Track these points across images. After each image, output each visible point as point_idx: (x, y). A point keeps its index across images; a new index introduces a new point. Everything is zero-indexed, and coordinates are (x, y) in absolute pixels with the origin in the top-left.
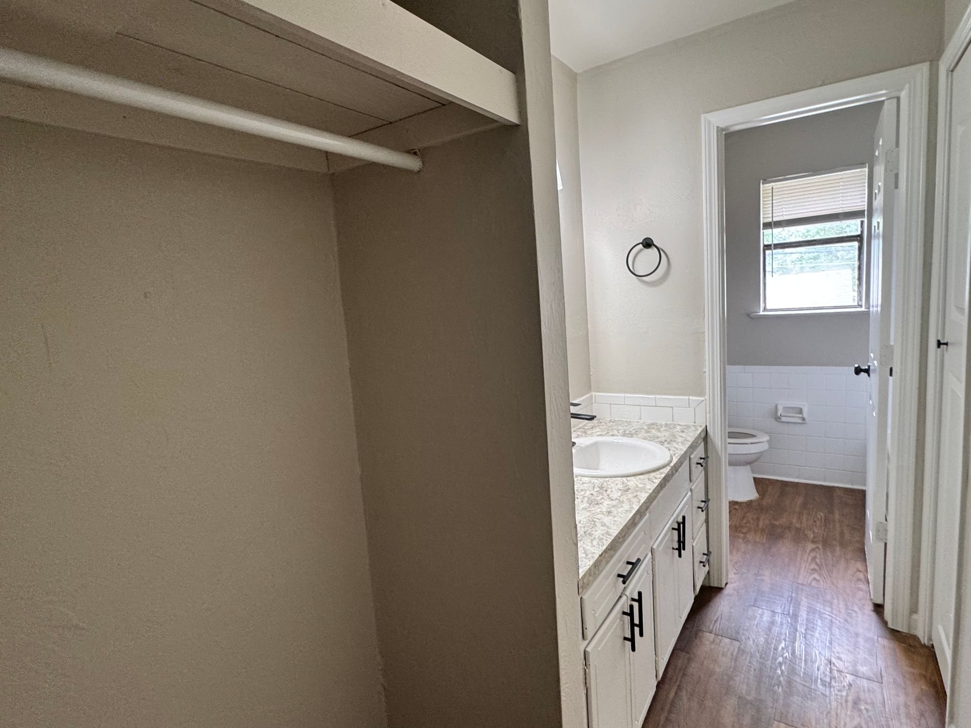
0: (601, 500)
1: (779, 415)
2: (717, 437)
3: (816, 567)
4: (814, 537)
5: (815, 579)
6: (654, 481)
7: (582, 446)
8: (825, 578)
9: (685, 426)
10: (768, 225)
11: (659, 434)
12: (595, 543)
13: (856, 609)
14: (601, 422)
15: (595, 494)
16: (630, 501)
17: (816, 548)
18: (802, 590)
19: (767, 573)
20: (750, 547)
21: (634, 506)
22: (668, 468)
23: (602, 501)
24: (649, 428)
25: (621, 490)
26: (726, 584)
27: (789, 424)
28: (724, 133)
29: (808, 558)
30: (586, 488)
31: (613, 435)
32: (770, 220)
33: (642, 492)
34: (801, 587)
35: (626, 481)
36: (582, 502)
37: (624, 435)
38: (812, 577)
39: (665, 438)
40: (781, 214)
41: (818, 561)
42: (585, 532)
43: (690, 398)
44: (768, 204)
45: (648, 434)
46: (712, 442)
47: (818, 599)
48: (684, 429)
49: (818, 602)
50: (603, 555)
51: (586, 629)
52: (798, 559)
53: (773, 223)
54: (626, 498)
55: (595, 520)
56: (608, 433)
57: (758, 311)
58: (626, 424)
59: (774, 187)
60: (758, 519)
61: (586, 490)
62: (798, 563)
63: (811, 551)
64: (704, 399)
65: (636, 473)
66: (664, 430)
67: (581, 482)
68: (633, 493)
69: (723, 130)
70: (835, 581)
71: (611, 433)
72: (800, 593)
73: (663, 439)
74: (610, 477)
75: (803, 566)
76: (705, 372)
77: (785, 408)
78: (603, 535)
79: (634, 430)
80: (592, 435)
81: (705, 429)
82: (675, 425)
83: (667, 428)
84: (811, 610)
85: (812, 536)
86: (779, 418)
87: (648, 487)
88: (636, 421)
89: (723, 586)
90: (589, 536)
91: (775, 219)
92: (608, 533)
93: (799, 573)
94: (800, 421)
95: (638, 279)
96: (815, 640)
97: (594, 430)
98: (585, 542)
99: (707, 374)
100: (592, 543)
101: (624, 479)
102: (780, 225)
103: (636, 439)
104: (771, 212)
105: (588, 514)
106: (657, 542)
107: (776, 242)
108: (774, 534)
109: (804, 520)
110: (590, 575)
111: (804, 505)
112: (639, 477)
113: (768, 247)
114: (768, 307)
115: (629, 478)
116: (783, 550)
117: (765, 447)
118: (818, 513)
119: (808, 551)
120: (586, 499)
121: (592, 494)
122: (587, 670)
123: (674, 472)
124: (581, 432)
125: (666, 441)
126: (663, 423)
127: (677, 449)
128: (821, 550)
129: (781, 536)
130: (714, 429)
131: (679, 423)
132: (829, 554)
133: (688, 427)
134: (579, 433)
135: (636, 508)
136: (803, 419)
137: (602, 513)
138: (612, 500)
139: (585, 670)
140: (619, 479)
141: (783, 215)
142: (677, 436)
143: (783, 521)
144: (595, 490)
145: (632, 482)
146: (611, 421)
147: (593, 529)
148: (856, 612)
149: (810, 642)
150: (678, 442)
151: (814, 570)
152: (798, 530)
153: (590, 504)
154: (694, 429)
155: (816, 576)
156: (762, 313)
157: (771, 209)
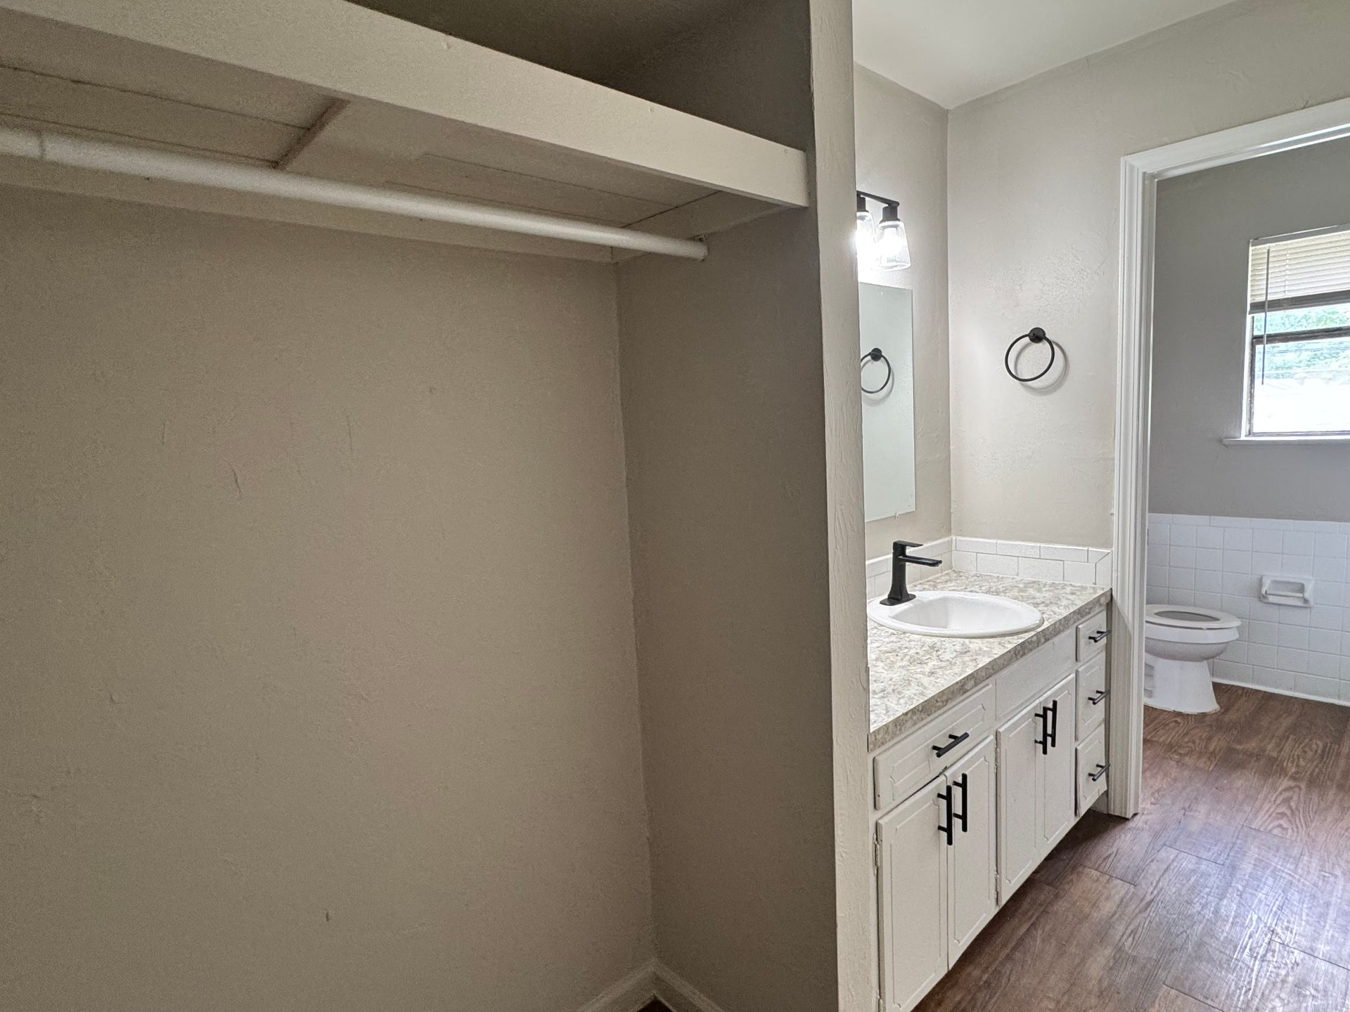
0: (927, 659)
1: (1263, 592)
2: (1126, 605)
3: (1288, 812)
4: (1297, 773)
5: (1280, 826)
6: (1006, 645)
7: (924, 600)
8: (1297, 827)
9: (1079, 587)
10: (1259, 307)
11: (1038, 595)
12: (902, 701)
13: (1338, 872)
14: (961, 576)
15: (921, 653)
16: (965, 664)
17: (1297, 786)
18: (1254, 837)
19: (1202, 809)
20: (1186, 773)
21: (967, 670)
22: (1033, 633)
23: (927, 661)
24: (1025, 587)
25: (957, 652)
26: (1135, 815)
27: (1281, 607)
28: (1156, 180)
29: (1276, 798)
30: (912, 646)
31: (971, 591)
32: (1262, 299)
33: (984, 656)
34: (1253, 832)
35: (968, 643)
36: (902, 660)
37: (988, 592)
38: (1276, 823)
39: (1041, 600)
40: (1283, 289)
41: (1293, 804)
42: (893, 690)
43: (1090, 549)
44: (1262, 274)
45: (1021, 594)
46: (1119, 612)
47: (1278, 851)
48: (1077, 590)
49: (1276, 856)
50: (909, 715)
51: (879, 796)
52: (1261, 796)
53: (1267, 303)
54: (961, 660)
55: (910, 679)
56: (965, 589)
57: (1237, 435)
58: (995, 580)
59: (1271, 250)
60: (1210, 739)
61: (911, 648)
62: (1258, 803)
63: (1286, 790)
64: (1109, 551)
65: (986, 635)
66: (1046, 591)
67: (908, 640)
68: (972, 656)
69: (1153, 176)
70: (1312, 833)
71: (969, 589)
72: (1249, 840)
73: (1039, 601)
74: (949, 637)
75: (1266, 807)
76: (1112, 514)
77: (1275, 582)
78: (915, 695)
79: (1003, 587)
80: (942, 589)
81: (1109, 593)
82: (1065, 585)
83: (1053, 588)
84: (1260, 864)
85: (1293, 770)
86: (1265, 597)
87: (995, 651)
88: (1012, 577)
89: (1129, 815)
90: (896, 694)
91: (1270, 298)
92: (922, 694)
93: (1255, 816)
94: (1300, 603)
95: (1022, 384)
96: (1256, 901)
97: (949, 584)
98: (891, 700)
99: (1115, 518)
100: (898, 701)
101: (967, 641)
102: (1280, 306)
103: (1003, 598)
104: (1265, 287)
105: (904, 672)
106: (1006, 726)
107: (1270, 331)
108: (1230, 761)
109: (1287, 747)
110: (887, 732)
111: (1294, 729)
112: (986, 640)
113: (1257, 340)
114: (1255, 430)
115: (973, 640)
116: (1239, 783)
117: (1232, 636)
118: (1314, 741)
119: (1280, 789)
120: (908, 657)
121: (917, 653)
122: (878, 846)
123: (1043, 640)
124: (930, 585)
125: (1043, 602)
126: (1049, 582)
127: (1055, 613)
128: (1302, 792)
129: (1240, 766)
130: (1123, 596)
131: (1073, 584)
132: (1315, 797)
133: (1084, 588)
134: (926, 587)
135: (969, 671)
136: (1306, 601)
137: (923, 673)
138: (941, 661)
139: (876, 845)
140: (959, 639)
141: (1285, 291)
142: (1061, 598)
143: (1252, 745)
144: (923, 649)
145: (975, 645)
146: (975, 575)
147: (906, 688)
148: (1336, 877)
149: (1247, 903)
150: (1061, 605)
151: (1283, 814)
152: (1272, 761)
153: (911, 663)
154: (1092, 591)
155: (1283, 822)
156: (1243, 438)
157: (1265, 282)
